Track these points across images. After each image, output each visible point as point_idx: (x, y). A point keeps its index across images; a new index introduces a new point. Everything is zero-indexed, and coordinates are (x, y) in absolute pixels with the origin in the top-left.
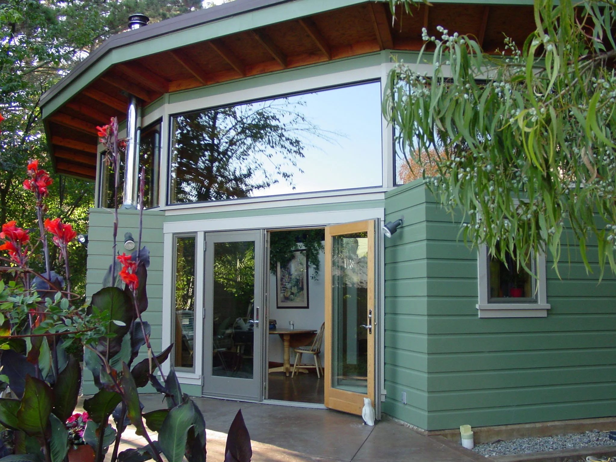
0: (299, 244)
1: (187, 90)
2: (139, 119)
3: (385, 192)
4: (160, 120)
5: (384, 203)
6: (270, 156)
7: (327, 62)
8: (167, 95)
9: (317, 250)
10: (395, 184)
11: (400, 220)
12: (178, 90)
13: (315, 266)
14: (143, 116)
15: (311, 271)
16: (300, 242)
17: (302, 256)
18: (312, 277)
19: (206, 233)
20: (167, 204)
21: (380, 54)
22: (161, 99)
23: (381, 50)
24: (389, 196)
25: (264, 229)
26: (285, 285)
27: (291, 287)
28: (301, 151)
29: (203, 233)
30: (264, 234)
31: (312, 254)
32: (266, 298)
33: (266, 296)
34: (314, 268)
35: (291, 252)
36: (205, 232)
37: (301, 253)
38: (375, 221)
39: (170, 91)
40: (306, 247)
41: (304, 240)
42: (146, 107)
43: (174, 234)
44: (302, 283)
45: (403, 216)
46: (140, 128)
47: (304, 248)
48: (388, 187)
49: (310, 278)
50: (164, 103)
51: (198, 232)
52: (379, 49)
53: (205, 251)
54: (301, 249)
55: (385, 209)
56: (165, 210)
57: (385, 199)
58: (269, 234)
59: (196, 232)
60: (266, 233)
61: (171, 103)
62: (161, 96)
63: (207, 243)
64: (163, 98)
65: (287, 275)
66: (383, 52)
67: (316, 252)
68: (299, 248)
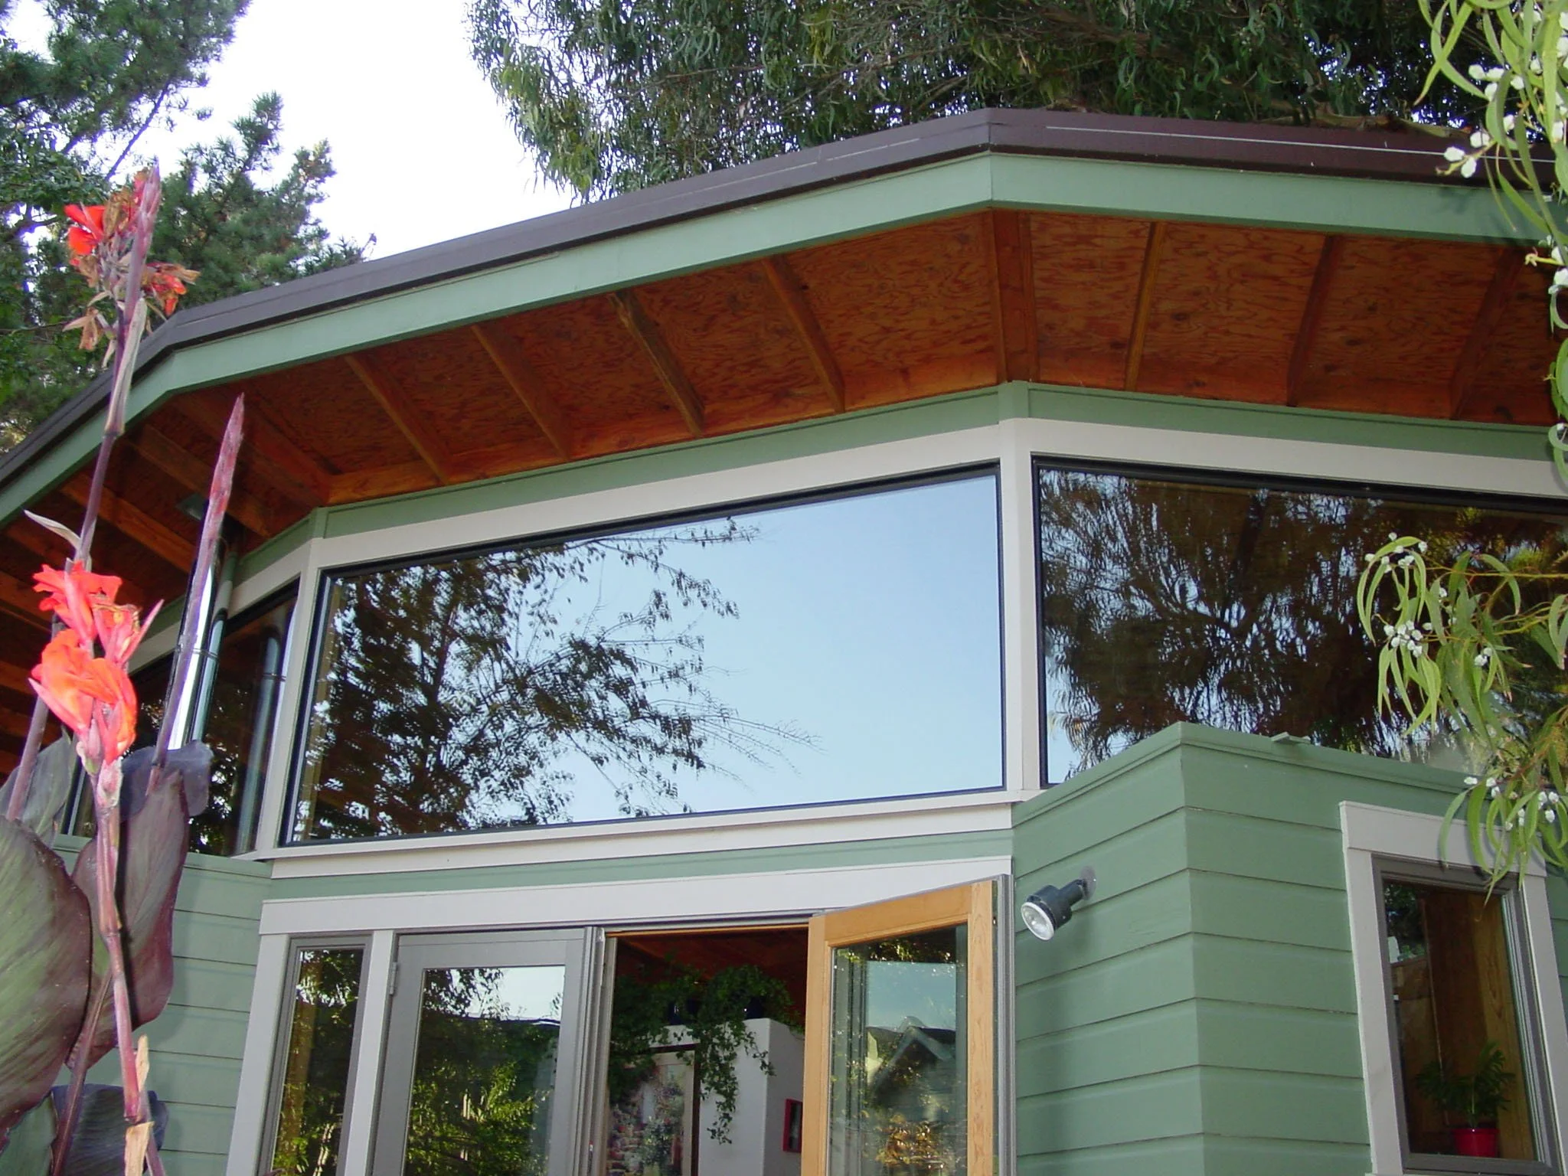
0: (673, 1029)
1: (386, 495)
2: (225, 587)
3: (1013, 804)
4: (289, 592)
5: (1010, 842)
6: (601, 762)
7: (830, 419)
8: (320, 514)
9: (727, 1046)
10: (1044, 782)
11: (1079, 882)
12: (358, 496)
13: (722, 1099)
14: (237, 580)
15: (710, 1112)
16: (676, 1021)
17: (683, 1067)
18: (713, 1131)
19: (401, 937)
20: (282, 842)
21: (996, 393)
22: (303, 524)
23: (998, 383)
24: (1024, 816)
25: (599, 926)
26: (623, 1158)
27: (641, 1164)
28: (696, 751)
29: (389, 938)
30: (598, 944)
31: (715, 1057)
32: (591, 1159)
33: (591, 1154)
34: (719, 1104)
35: (650, 1052)
36: (399, 934)
37: (679, 1056)
38: (995, 884)
39: (332, 500)
40: (695, 1036)
41: (692, 1017)
42: (251, 553)
43: (293, 937)
44: (679, 1150)
45: (1090, 872)
46: (223, 613)
47: (688, 1040)
48: (1023, 787)
49: (704, 1135)
50: (311, 537)
51: (375, 934)
52: (993, 380)
53: (391, 998)
54: (681, 1043)
55: (1013, 860)
56: (273, 859)
57: (1013, 827)
58: (614, 942)
59: (369, 934)
60: (603, 938)
61: (332, 536)
62: (303, 516)
63: (403, 971)
64: (307, 521)
65: (631, 1128)
66: (1005, 386)
67: (727, 1053)
68: (675, 1042)
